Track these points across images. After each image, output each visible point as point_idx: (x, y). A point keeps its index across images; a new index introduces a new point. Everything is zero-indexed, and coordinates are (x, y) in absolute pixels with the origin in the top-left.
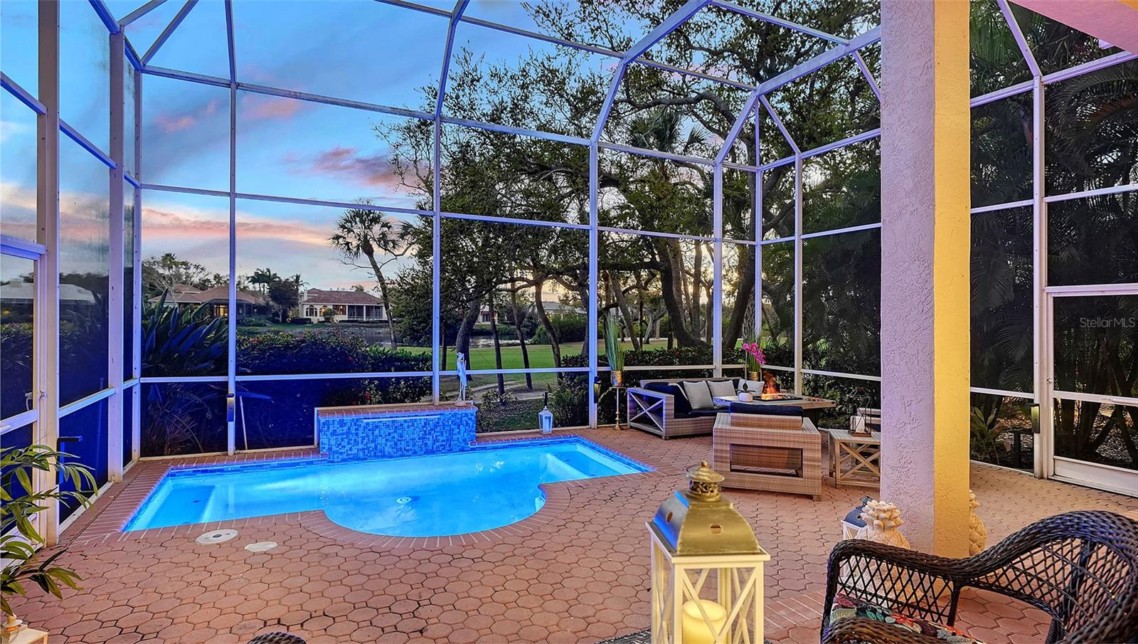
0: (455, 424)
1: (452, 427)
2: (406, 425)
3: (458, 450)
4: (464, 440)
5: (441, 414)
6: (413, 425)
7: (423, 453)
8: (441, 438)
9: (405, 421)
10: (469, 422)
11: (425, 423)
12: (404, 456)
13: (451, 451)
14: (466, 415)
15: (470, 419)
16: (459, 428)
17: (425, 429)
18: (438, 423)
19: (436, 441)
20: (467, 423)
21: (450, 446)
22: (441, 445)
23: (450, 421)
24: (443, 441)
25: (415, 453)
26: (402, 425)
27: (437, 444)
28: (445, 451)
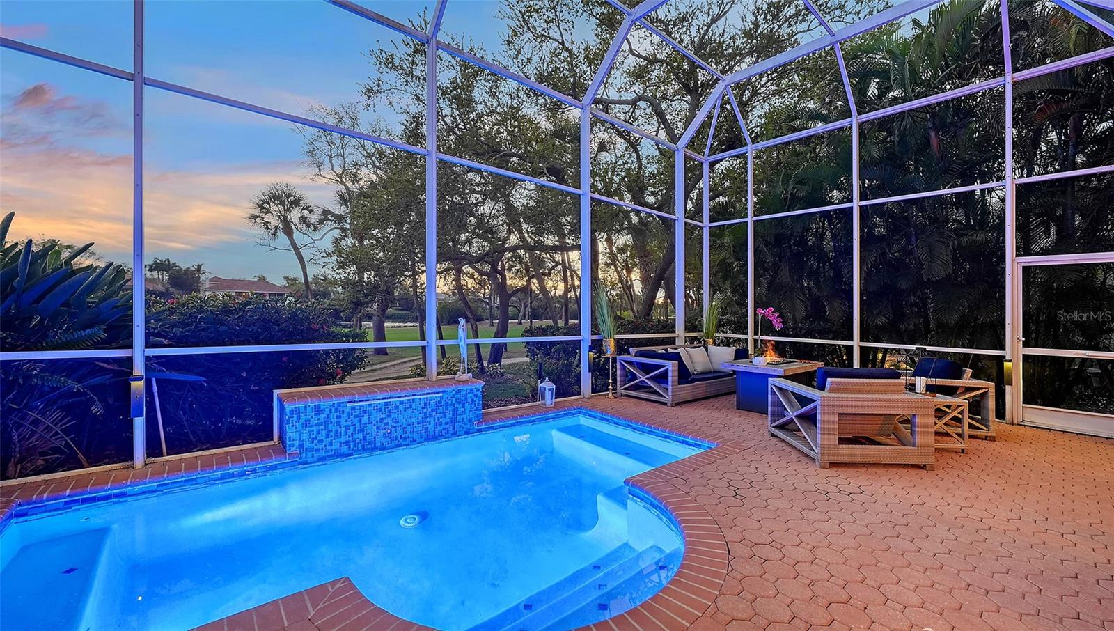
0: (459, 403)
1: (457, 406)
2: (402, 407)
3: (463, 433)
4: (470, 421)
5: (443, 392)
6: (411, 406)
7: (423, 440)
8: (443, 420)
9: (401, 403)
10: (475, 399)
11: (425, 404)
12: (399, 445)
13: (455, 434)
14: (472, 390)
15: (475, 395)
16: (463, 407)
17: (425, 410)
18: (440, 402)
19: (438, 424)
20: (472, 400)
21: (454, 429)
22: (444, 429)
23: (454, 399)
24: (447, 423)
25: (414, 441)
26: (397, 407)
27: (440, 428)
28: (449, 435)
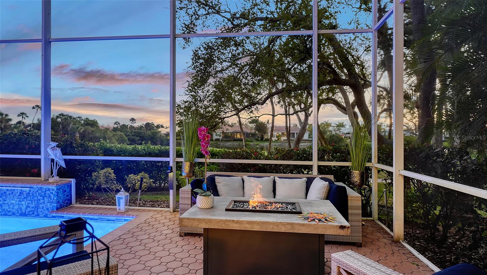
0: (41, 196)
1: (39, 197)
2: (8, 192)
3: (43, 216)
4: (48, 209)
5: (31, 187)
6: (12, 193)
7: (18, 215)
8: (31, 206)
9: (7, 190)
10: (51, 195)
11: (20, 193)
12: (6, 215)
13: (38, 215)
14: (49, 189)
15: (52, 193)
16: (44, 199)
17: (20, 197)
18: (29, 193)
19: (28, 207)
20: (50, 196)
21: (37, 212)
22: (31, 211)
23: (38, 193)
24: (33, 208)
25: (14, 214)
26: (5, 192)
27: (29, 209)
28: (34, 215)
